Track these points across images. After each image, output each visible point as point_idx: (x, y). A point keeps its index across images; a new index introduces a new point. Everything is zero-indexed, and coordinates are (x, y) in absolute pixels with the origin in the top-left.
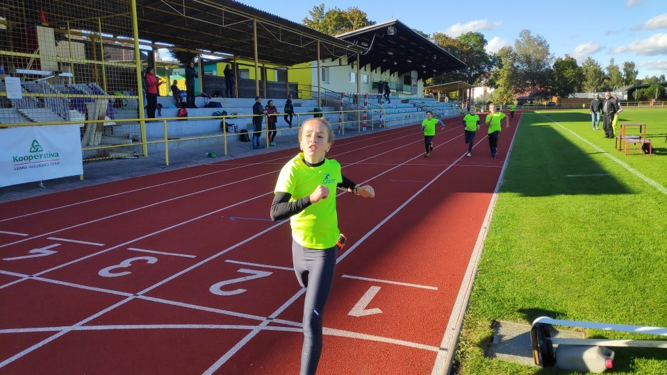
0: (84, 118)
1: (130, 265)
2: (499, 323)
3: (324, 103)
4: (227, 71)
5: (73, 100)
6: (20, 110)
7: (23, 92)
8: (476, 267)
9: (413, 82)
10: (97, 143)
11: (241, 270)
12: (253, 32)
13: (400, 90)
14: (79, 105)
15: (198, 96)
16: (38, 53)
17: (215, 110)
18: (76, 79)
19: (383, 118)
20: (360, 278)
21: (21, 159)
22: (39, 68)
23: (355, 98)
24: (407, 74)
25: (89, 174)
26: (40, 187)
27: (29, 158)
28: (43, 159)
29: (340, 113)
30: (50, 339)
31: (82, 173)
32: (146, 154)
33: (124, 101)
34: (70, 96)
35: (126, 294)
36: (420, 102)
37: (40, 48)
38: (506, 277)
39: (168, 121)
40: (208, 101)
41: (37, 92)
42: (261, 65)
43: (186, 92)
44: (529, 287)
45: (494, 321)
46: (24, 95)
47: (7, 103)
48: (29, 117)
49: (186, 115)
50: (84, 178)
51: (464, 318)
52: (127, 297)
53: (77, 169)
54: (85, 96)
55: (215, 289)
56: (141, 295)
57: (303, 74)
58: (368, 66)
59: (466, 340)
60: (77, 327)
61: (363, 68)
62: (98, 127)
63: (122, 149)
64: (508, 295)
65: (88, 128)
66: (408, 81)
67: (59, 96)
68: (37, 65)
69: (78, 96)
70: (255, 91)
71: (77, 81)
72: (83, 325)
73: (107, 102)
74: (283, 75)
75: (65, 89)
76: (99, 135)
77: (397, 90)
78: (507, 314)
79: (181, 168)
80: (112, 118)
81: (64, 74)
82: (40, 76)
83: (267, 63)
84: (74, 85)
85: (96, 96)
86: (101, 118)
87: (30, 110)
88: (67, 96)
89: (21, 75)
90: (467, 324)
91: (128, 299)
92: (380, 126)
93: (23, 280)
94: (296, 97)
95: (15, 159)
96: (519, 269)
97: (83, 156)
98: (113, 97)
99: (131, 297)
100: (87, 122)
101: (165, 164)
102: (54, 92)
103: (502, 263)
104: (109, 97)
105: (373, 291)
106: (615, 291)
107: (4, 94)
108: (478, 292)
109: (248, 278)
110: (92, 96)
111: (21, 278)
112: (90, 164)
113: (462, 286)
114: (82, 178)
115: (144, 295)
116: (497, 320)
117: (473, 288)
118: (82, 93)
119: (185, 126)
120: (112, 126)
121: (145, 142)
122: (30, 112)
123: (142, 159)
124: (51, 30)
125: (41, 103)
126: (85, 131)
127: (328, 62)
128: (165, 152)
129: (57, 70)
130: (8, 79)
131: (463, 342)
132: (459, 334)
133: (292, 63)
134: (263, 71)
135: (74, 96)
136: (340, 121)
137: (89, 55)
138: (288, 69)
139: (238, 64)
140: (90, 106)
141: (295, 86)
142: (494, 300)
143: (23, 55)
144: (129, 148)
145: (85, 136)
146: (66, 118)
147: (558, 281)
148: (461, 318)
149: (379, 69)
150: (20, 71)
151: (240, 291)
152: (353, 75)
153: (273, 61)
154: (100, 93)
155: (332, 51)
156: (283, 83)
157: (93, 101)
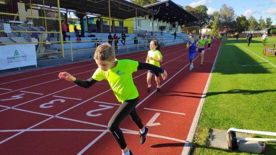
0: (37, 41)
1: (53, 103)
2: (212, 130)
3: (139, 35)
4: (97, 22)
5: (33, 33)
6: (11, 38)
7: (11, 30)
8: (202, 105)
9: (176, 26)
10: (43, 52)
11: (101, 106)
12: (108, 5)
13: (171, 30)
14: (36, 36)
15: (86, 32)
16: (18, 14)
17: (93, 38)
19: (163, 41)
20: (152, 109)
21: (10, 58)
23: (152, 33)
24: (174, 23)
25: (39, 65)
26: (19, 70)
27: (14, 58)
28: (20, 58)
29: (145, 39)
30: (16, 135)
31: (37, 64)
32: (64, 56)
33: (54, 34)
34: (31, 32)
35: (50, 115)
36: (179, 35)
37: (19, 11)
38: (216, 110)
39: (73, 43)
40: (90, 34)
41: (17, 30)
42: (112, 19)
43: (81, 30)
44: (226, 114)
45: (210, 129)
46: (12, 31)
47: (5, 35)
48: (15, 41)
49: (80, 40)
50: (37, 66)
51: (197, 127)
52: (50, 117)
53: (34, 62)
54: (38, 32)
55: (89, 114)
56: (57, 116)
57: (129, 23)
58: (157, 20)
59: (198, 138)
60: (28, 130)
61: (155, 20)
62: (43, 45)
63: (53, 54)
64: (217, 118)
65: (39, 46)
66: (174, 26)
67: (26, 32)
68: (18, 19)
69: (35, 32)
70: (109, 30)
72: (31, 129)
73: (47, 34)
74: (121, 23)
75: (29, 29)
76: (44, 48)
77: (169, 30)
78: (216, 126)
79: (78, 62)
80: (49, 41)
81: (29, 23)
82: (20, 24)
83: (115, 18)
84: (33, 27)
85: (42, 32)
86: (45, 41)
88: (30, 32)
89: (11, 23)
90: (198, 130)
91: (51, 118)
92: (162, 45)
93: (7, 109)
94: (127, 33)
95: (8, 58)
96: (221, 105)
97: (37, 57)
98: (49, 32)
99: (52, 117)
100: (39, 43)
101: (72, 61)
102: (25, 30)
103: (214, 103)
104: (48, 32)
105: (157, 115)
106: (264, 116)
107: (3, 31)
108: (203, 116)
109: (103, 109)
110: (41, 32)
111: (7, 108)
112: (40, 60)
113: (196, 113)
114: (36, 66)
115: (58, 116)
116: (212, 129)
117: (201, 114)
118: (36, 30)
119: (80, 45)
120: (49, 45)
121: (63, 51)
122: (15, 39)
123: (62, 58)
124: (23, 4)
125: (19, 35)
126: (38, 47)
127: (140, 18)
128: (71, 56)
130: (5, 24)
131: (196, 138)
132: (195, 135)
133: (125, 19)
134: (113, 22)
135: (33, 32)
136: (145, 42)
137: (40, 15)
138: (123, 21)
139: (102, 19)
140: (40, 36)
141: (127, 28)
142: (211, 120)
143: (11, 14)
144: (56, 54)
145: (38, 49)
146: (30, 41)
147: (239, 111)
148: (195, 128)
149: (162, 21)
150: (10, 21)
151: (100, 114)
152: (151, 24)
153: (117, 17)
154: (44, 31)
155: (142, 13)
156: (121, 27)
157: (41, 34)
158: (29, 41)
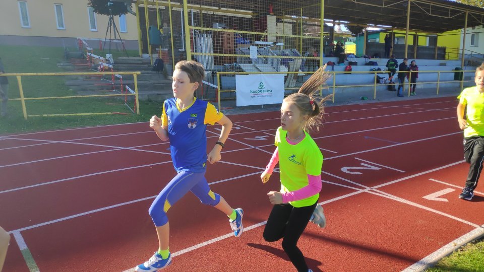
0: (287, 70)
5: (283, 60)
6: (255, 65)
7: (257, 55)
10: (292, 86)
14: (285, 63)
16: (267, 32)
17: (372, 67)
18: (285, 47)
20: (442, 182)
21: (254, 92)
22: (267, 41)
26: (261, 108)
27: (258, 92)
28: (264, 93)
34: (281, 57)
37: (268, 29)
39: (337, 74)
40: (368, 60)
41: (265, 54)
42: (414, 33)
47: (249, 61)
48: (259, 69)
49: (351, 70)
54: (289, 57)
55: (344, 169)
62: (294, 76)
65: (289, 77)
67: (275, 57)
68: (265, 39)
69: (285, 57)
70: (404, 53)
71: (286, 48)
73: (301, 61)
74: (433, 41)
75: (279, 53)
76: (295, 81)
79: (342, 105)
80: (303, 71)
81: (279, 44)
82: (267, 45)
83: (419, 32)
84: (284, 50)
85: (295, 57)
86: (297, 71)
87: (260, 65)
88: (279, 57)
89: (257, 45)
95: (251, 92)
97: (284, 93)
100: (289, 73)
101: (332, 102)
102: (274, 55)
104: (303, 58)
105: (449, 190)
107: (249, 56)
109: (365, 168)
110: (293, 57)
111: (251, 147)
118: (287, 55)
119: (349, 78)
120: (302, 76)
122: (260, 66)
124: (274, 18)
125: (266, 61)
126: (287, 78)
127: (478, 29)
128: (332, 93)
129: (276, 41)
130: (251, 47)
133: (442, 31)
134: (416, 38)
135: (283, 57)
137: (294, 33)
138: (438, 36)
139: (395, 33)
140: (291, 63)
141: (444, 49)
143: (260, 33)
145: (287, 81)
150: (257, 42)
151: (359, 173)
153: (425, 29)
154: (297, 55)
157: (293, 60)
158: (277, 71)
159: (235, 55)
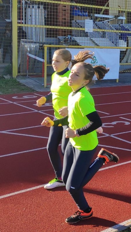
1: (116, 124)
5: (122, 34)
6: (92, 39)
18: (128, 21)
22: (108, 14)
31: (118, 78)
34: (121, 31)
35: (105, 134)
46: (94, 30)
48: (96, 43)
50: (119, 82)
56: (112, 136)
87: (98, 39)
118: (127, 30)
125: (104, 35)
129: (117, 15)
130: (87, 21)
158: (115, 45)
159: (70, 28)
